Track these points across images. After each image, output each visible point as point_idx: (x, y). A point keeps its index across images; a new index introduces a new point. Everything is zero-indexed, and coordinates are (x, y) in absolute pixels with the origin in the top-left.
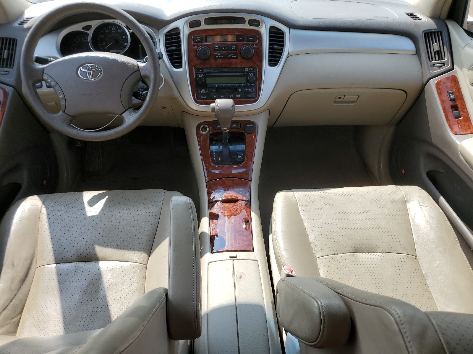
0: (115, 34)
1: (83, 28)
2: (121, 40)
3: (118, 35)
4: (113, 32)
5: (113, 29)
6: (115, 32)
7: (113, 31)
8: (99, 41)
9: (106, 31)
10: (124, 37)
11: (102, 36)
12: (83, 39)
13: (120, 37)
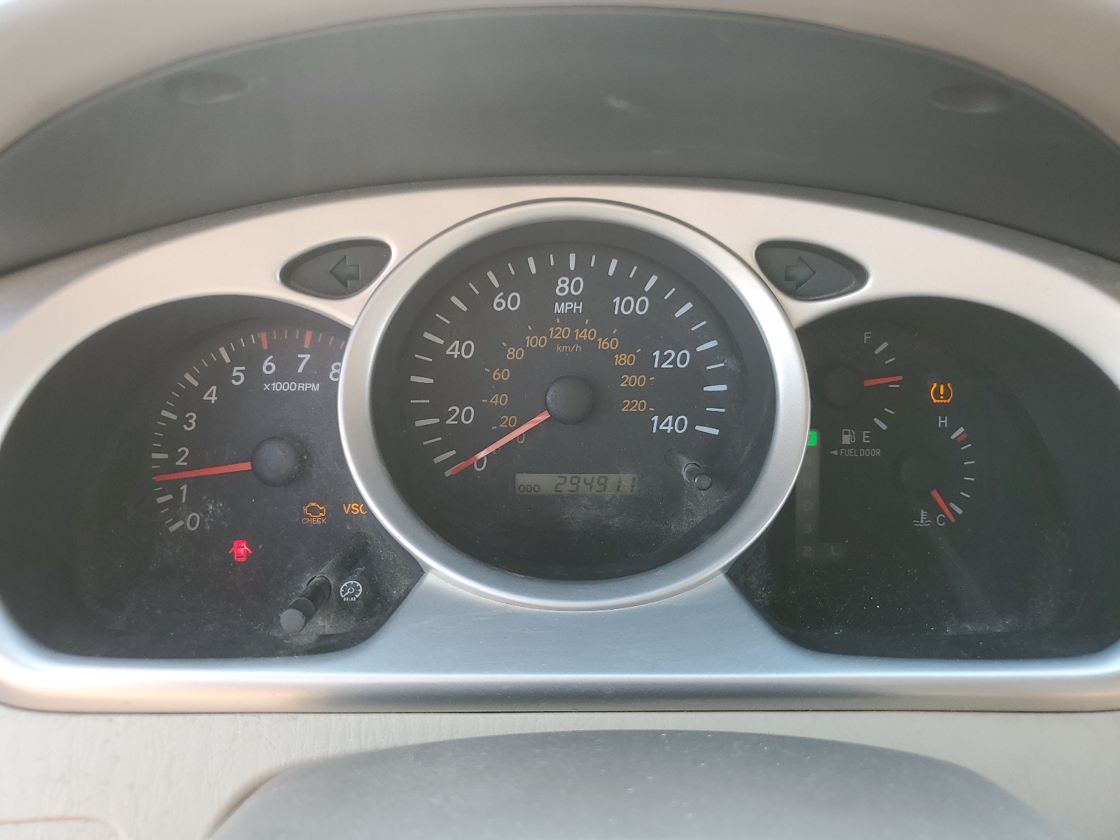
0: (584, 335)
1: (292, 273)
2: (628, 381)
3: (603, 344)
4: (560, 308)
5: (564, 286)
6: (578, 307)
7: (570, 298)
8: (421, 390)
9: (499, 303)
10: (663, 359)
11: (455, 350)
12: (268, 366)
13: (622, 360)
